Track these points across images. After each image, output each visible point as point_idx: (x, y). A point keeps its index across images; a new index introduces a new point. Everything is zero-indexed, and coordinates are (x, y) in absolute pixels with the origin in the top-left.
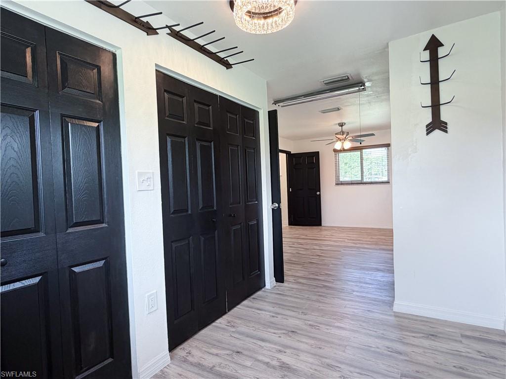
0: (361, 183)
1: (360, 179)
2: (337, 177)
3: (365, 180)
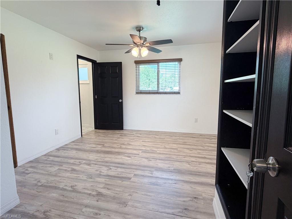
0: (157, 93)
1: (156, 89)
2: (138, 86)
3: (161, 91)
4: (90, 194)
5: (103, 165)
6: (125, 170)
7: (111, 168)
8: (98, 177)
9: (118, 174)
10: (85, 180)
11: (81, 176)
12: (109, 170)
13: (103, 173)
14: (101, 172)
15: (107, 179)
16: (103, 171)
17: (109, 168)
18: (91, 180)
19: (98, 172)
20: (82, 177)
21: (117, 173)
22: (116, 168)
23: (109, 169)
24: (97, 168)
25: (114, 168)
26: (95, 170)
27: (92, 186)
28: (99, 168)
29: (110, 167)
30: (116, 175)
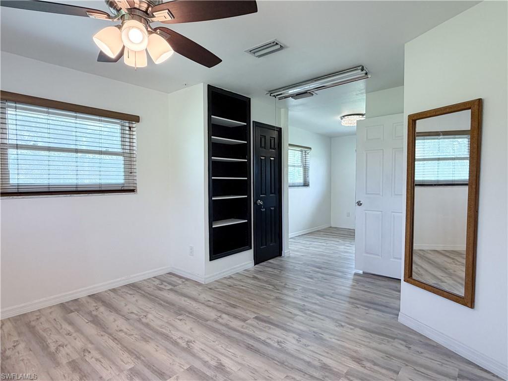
4: (314, 312)
5: (292, 356)
6: (254, 332)
7: (276, 345)
8: (303, 331)
9: (270, 328)
10: (325, 331)
11: (334, 340)
12: (282, 340)
13: (294, 338)
14: (297, 340)
15: (289, 326)
16: (294, 342)
17: (281, 346)
18: (315, 330)
19: (304, 341)
20: (331, 338)
21: (270, 331)
22: (268, 341)
23: (281, 342)
24: (304, 351)
25: (272, 343)
26: (309, 348)
27: (312, 321)
28: (301, 349)
29: (278, 346)
30: (274, 327)
